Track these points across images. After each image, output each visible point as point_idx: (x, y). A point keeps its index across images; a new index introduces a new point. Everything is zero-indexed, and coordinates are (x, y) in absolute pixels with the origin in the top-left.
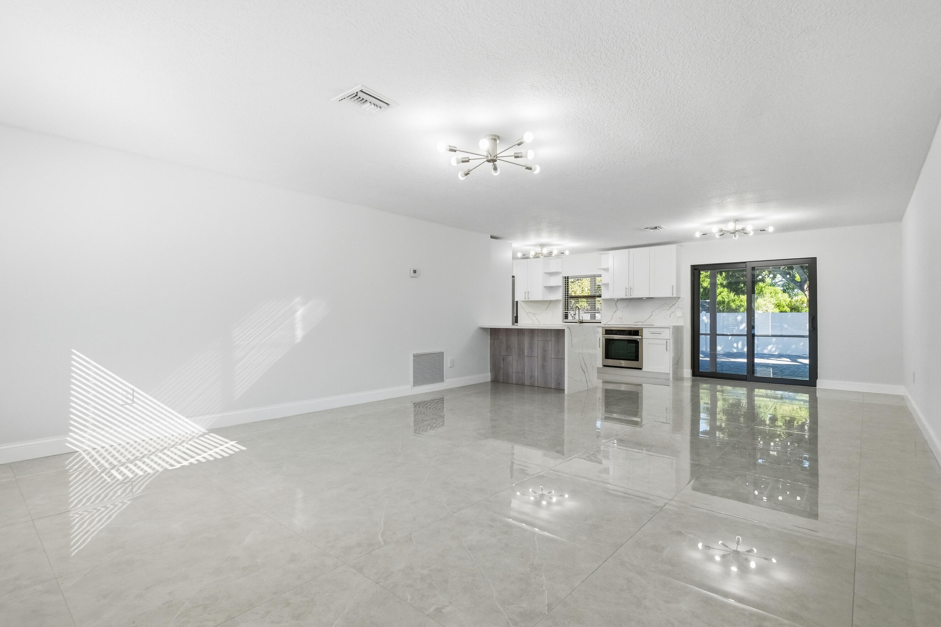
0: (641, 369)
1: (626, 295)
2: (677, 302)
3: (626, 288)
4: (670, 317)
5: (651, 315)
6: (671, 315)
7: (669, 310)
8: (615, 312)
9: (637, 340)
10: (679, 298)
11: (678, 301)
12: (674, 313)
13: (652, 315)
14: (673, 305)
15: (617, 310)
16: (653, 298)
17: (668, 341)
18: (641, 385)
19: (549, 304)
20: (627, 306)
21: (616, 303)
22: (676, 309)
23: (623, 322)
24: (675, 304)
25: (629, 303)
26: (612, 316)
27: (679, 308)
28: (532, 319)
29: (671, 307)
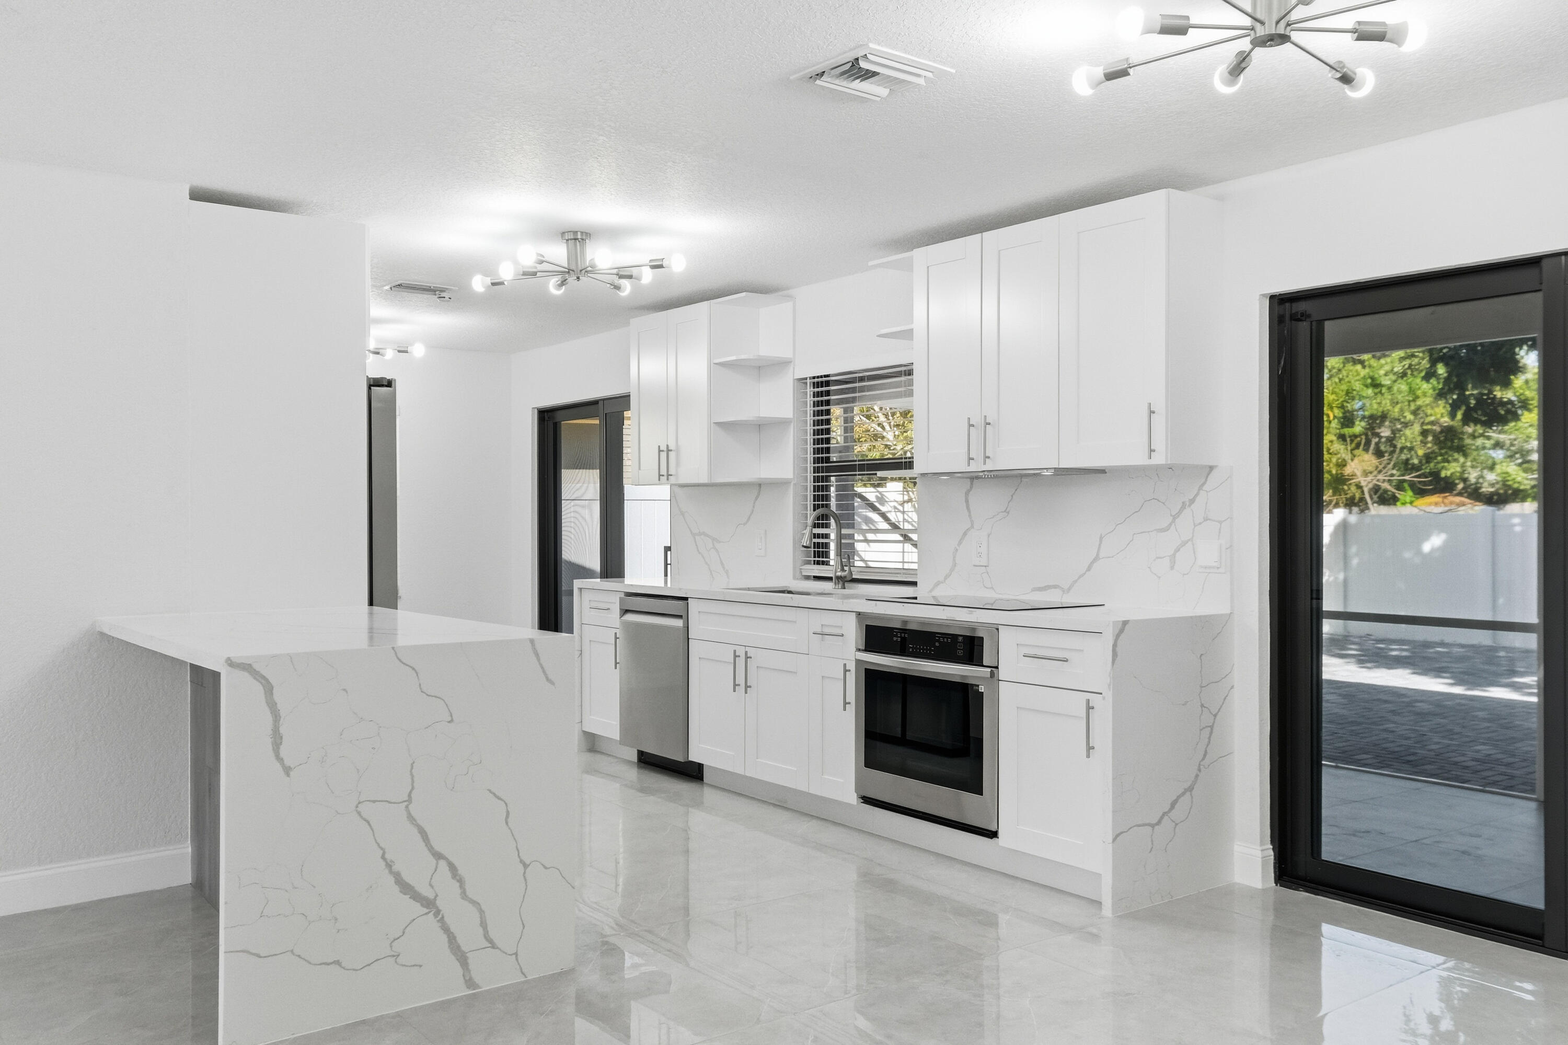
0: (993, 835)
1: (970, 459)
2: (1201, 487)
3: (971, 425)
4: (1172, 568)
5: (1098, 555)
6: (1174, 555)
7: (1166, 529)
8: (965, 534)
9: (978, 686)
10: (1211, 468)
11: (1205, 488)
12: (1190, 543)
13: (1101, 555)
14: (1184, 506)
15: (972, 527)
16: (1102, 471)
17: (1095, 700)
18: (989, 921)
19: (756, 498)
20: (1005, 511)
21: (967, 493)
22: (1195, 526)
23: (992, 588)
24: (1192, 501)
25: (1012, 496)
26: (954, 557)
27: (1209, 519)
28: (706, 563)
29: (1175, 517)
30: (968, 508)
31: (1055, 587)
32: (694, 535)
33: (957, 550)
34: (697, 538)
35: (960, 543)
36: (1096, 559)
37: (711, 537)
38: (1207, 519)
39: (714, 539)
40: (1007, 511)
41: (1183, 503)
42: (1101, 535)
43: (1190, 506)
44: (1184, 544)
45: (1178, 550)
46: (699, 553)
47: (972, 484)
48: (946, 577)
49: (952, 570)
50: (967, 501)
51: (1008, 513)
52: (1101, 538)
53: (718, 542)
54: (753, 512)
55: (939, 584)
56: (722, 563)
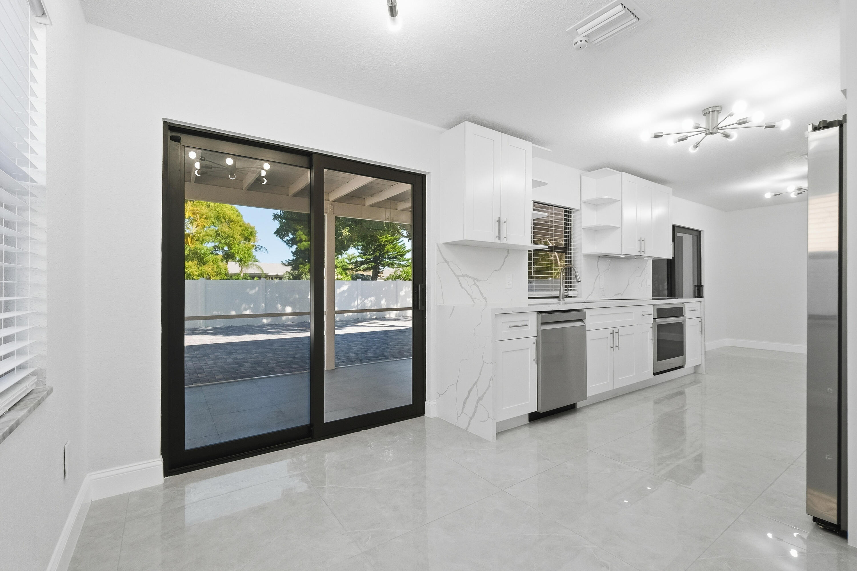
1: (639, 251)
6: (642, 283)
8: (597, 277)
12: (644, 280)
15: (599, 275)
19: (506, 257)
23: (605, 296)
24: (644, 269)
25: (610, 264)
26: (594, 286)
28: (468, 294)
29: (642, 273)
30: (598, 268)
31: (620, 294)
32: (457, 277)
33: (595, 283)
34: (460, 278)
35: (595, 281)
36: (628, 284)
37: (472, 278)
38: (647, 274)
39: (474, 279)
45: (642, 281)
46: (463, 288)
47: (599, 260)
48: (592, 293)
49: (593, 290)
50: (598, 265)
51: (609, 270)
52: (629, 278)
53: (478, 280)
54: (504, 264)
55: (589, 295)
56: (481, 294)
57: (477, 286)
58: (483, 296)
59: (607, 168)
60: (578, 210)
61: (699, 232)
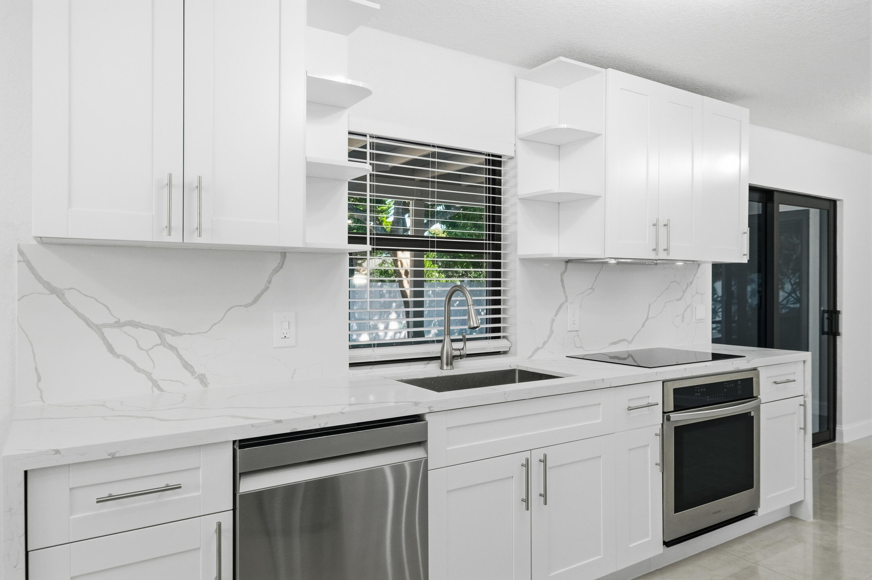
1: (654, 250)
2: (695, 276)
3: (654, 225)
4: (683, 321)
6: (684, 314)
8: (560, 307)
9: (751, 412)
13: (649, 317)
15: (566, 300)
19: (276, 271)
20: (591, 288)
21: (562, 274)
22: (692, 297)
23: (582, 347)
24: (691, 283)
25: (596, 277)
26: (552, 326)
27: (699, 293)
28: (138, 370)
29: (684, 292)
30: (563, 286)
31: (624, 340)
32: (98, 329)
33: (553, 320)
34: (110, 333)
35: (556, 315)
36: (647, 319)
37: (155, 329)
38: (697, 293)
39: (161, 332)
40: (592, 289)
41: (688, 284)
42: (649, 304)
43: (690, 286)
44: (688, 306)
45: (685, 311)
46: (117, 356)
47: (566, 269)
48: (545, 343)
49: (549, 337)
50: (562, 281)
51: (593, 289)
52: (650, 306)
53: (175, 333)
54: (267, 288)
55: (538, 349)
56: (187, 366)
57: (172, 348)
58: (193, 373)
59: (562, 59)
60: (511, 158)
61: (833, 203)
